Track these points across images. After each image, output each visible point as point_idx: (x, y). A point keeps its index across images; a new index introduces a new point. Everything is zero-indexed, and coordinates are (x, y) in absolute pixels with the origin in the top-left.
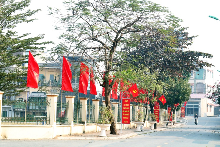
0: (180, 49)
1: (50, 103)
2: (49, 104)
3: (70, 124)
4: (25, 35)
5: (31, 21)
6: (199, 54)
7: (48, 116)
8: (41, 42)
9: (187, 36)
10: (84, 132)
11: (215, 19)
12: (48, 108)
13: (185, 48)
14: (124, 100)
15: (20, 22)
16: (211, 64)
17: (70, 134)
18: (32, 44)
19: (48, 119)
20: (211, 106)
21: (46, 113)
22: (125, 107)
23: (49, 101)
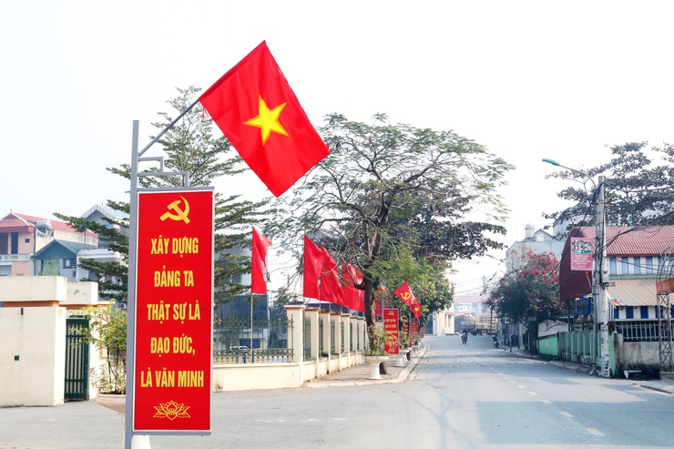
0: (447, 219)
1: (292, 322)
2: (290, 324)
3: (315, 359)
4: (232, 198)
5: (240, 171)
6: (488, 227)
7: (289, 346)
8: (263, 211)
9: (459, 195)
10: (328, 373)
11: (554, 164)
12: (289, 330)
13: (458, 216)
14: (386, 312)
15: (222, 174)
16: (502, 244)
17: (316, 377)
18: (247, 214)
19: (290, 352)
20: (450, 316)
21: (286, 341)
22: (389, 323)
23: (290, 319)
